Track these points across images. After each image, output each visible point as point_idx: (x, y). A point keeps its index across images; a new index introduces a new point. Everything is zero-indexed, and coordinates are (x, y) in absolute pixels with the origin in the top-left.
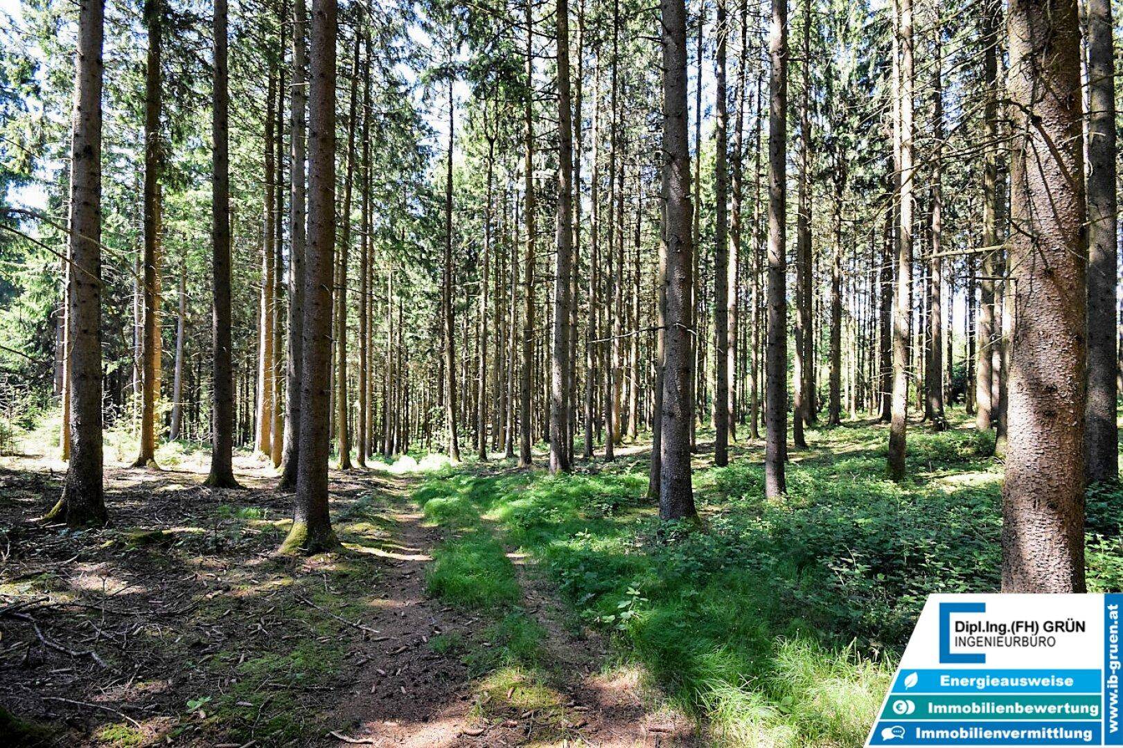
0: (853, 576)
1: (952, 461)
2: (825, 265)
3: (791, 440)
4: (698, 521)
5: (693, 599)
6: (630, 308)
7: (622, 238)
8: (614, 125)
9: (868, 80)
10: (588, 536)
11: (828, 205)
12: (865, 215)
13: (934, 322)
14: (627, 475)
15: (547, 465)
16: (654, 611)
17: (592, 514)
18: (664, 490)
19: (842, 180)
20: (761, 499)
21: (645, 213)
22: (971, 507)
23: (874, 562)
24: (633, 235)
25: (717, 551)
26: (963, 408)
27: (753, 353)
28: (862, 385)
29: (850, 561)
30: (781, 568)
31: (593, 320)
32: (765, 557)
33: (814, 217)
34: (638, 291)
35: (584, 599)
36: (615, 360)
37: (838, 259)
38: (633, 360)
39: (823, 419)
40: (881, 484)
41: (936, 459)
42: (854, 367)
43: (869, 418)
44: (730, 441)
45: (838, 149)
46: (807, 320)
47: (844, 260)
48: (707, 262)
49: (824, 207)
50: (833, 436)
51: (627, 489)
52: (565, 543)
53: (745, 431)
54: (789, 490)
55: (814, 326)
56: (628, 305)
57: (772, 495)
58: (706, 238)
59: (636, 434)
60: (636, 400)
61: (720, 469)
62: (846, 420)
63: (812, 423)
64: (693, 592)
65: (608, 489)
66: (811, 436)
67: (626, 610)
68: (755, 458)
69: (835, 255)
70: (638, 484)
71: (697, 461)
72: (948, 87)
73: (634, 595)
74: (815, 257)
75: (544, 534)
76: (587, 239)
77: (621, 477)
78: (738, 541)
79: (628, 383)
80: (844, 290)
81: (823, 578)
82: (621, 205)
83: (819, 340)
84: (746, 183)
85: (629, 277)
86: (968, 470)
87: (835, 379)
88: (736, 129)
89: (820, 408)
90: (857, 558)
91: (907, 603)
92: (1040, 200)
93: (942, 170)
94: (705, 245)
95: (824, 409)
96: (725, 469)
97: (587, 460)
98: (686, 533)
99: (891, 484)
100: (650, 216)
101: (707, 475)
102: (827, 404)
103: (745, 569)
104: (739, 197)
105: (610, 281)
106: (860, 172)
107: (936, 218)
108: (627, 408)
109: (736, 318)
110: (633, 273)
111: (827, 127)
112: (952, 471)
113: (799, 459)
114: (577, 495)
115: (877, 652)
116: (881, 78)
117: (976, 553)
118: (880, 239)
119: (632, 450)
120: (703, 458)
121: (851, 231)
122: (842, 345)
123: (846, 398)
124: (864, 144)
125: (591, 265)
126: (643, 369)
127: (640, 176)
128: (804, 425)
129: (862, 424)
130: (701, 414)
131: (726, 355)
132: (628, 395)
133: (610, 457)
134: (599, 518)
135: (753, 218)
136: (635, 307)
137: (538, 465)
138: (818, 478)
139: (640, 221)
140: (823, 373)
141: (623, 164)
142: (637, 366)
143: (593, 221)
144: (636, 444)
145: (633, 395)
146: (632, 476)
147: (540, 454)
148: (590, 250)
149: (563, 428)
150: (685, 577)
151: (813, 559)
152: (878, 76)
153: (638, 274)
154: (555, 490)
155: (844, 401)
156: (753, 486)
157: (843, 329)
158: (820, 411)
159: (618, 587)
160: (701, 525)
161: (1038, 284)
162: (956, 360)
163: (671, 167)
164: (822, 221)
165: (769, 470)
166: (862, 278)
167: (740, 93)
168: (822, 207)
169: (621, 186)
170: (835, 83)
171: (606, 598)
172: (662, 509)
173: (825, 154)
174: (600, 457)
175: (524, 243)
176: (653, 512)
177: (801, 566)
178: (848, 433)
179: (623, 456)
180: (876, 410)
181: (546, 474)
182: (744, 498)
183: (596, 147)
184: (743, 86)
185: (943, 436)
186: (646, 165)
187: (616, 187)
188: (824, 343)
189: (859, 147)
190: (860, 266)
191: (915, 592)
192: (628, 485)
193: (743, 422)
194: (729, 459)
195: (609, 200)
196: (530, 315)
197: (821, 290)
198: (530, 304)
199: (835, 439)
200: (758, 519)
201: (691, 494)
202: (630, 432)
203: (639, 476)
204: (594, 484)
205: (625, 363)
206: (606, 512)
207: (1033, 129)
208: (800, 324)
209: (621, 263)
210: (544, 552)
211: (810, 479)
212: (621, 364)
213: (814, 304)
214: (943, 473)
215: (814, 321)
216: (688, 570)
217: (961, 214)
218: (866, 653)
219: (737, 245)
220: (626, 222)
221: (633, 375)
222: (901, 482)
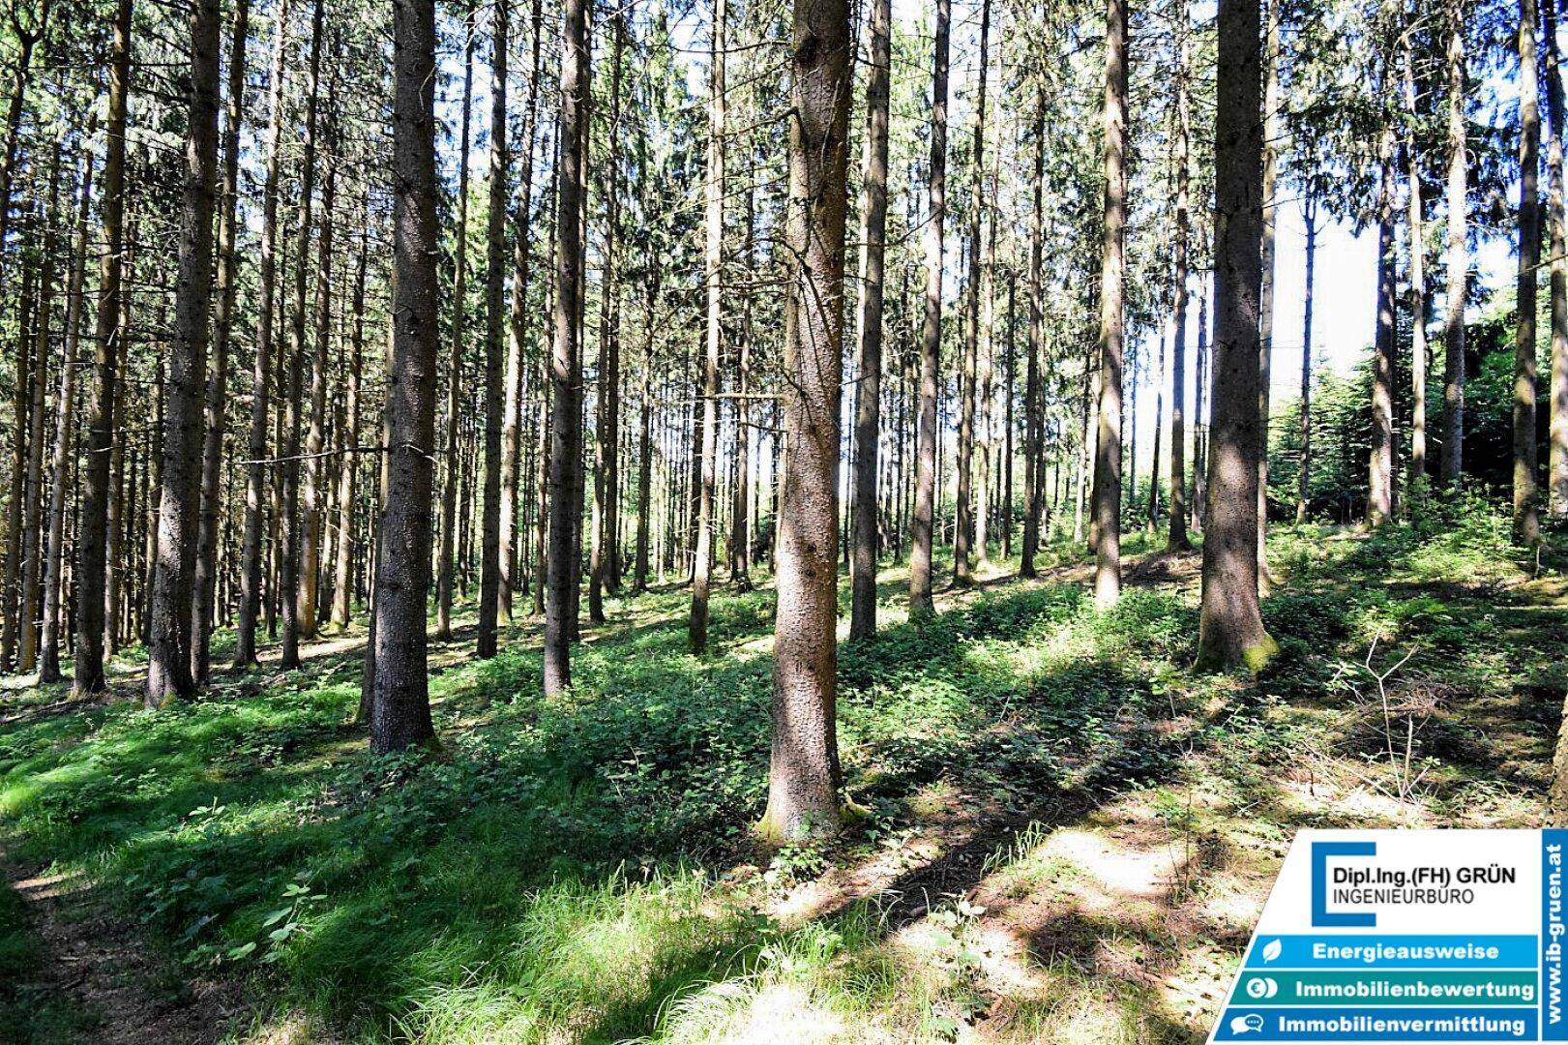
0: (635, 781)
1: (750, 626)
2: (635, 389)
3: (584, 614)
4: (437, 747)
5: (412, 872)
6: (341, 412)
7: (327, 294)
8: (313, 100)
9: (684, 176)
10: (220, 810)
11: (638, 314)
12: (679, 335)
13: (741, 471)
14: (320, 690)
15: (142, 691)
16: (338, 912)
17: (238, 767)
18: (380, 707)
19: (653, 289)
20: (537, 699)
21: (374, 261)
22: (759, 676)
23: (660, 758)
24: (350, 292)
25: (456, 787)
26: (767, 566)
27: (540, 495)
28: (672, 540)
29: (632, 762)
30: (549, 792)
31: (262, 424)
32: (529, 781)
33: (622, 325)
34: (358, 386)
35: (193, 930)
36: (308, 494)
37: (648, 384)
38: (344, 496)
39: (627, 584)
40: (682, 660)
41: (737, 625)
42: (664, 519)
43: (678, 581)
44: (501, 620)
45: (650, 248)
46: (610, 456)
47: (654, 385)
48: (477, 359)
49: (634, 316)
50: (635, 605)
51: (318, 714)
52: (164, 835)
53: (527, 605)
54: (576, 681)
55: (619, 465)
56: (338, 407)
57: (553, 691)
58: (476, 323)
59: (348, 619)
60: (349, 563)
61: (485, 663)
62: (654, 584)
63: (614, 590)
64: (412, 860)
65: (276, 719)
66: (611, 607)
67: (281, 924)
68: (538, 641)
69: (645, 379)
70: (341, 702)
71: (451, 653)
72: (760, 213)
73: (299, 895)
74: (623, 376)
75: (117, 825)
76: (254, 281)
77: (306, 694)
78: (494, 764)
79: (334, 535)
80: (656, 422)
81: (600, 791)
82: (327, 236)
83: (625, 484)
84: (537, 258)
85: (341, 359)
86: (763, 634)
87: (643, 533)
88: (522, 178)
89: (626, 570)
90: (640, 757)
91: (691, 799)
92: (808, 353)
93: (753, 302)
94: (475, 334)
95: (631, 571)
96: (492, 661)
97: (240, 672)
98: (415, 769)
99: (692, 658)
100: (382, 268)
101: (463, 674)
102: (634, 565)
103: (498, 803)
104: (525, 275)
105: (299, 361)
106: (674, 281)
107: (745, 355)
108: (330, 577)
109: (517, 444)
110: (349, 355)
111: (640, 216)
112: (751, 637)
113: (594, 638)
114: (208, 739)
115: (647, 870)
116: (697, 178)
117: (757, 727)
118: (693, 368)
119: (340, 645)
120: (460, 649)
121: (663, 351)
122: (652, 490)
123: (655, 557)
124: (679, 250)
125: (260, 328)
126: (366, 512)
127: (365, 200)
128: (604, 592)
129: (671, 588)
130: (464, 583)
131: (497, 497)
132: (334, 554)
133: (291, 661)
134: (251, 773)
135: (544, 308)
136: (351, 411)
137: (122, 691)
138: (612, 661)
139: (363, 273)
140: (629, 525)
141: (333, 171)
142: (351, 508)
143: (266, 251)
144: (346, 636)
145: (343, 555)
146: (330, 689)
147: (129, 669)
148: (260, 301)
149: (182, 617)
150: (402, 840)
151: (591, 770)
152: (695, 174)
153: (359, 359)
154: (154, 736)
155: (652, 561)
156: (528, 681)
157: (653, 471)
158: (624, 574)
159: (274, 887)
160: (439, 752)
161: (804, 439)
162: (762, 514)
163: (403, 198)
164: (631, 333)
165: (548, 657)
166: (675, 411)
167: (528, 130)
168: (631, 316)
169: (329, 205)
170: (649, 163)
171: (241, 916)
172: (375, 738)
173: (636, 249)
174: (270, 663)
175: (99, 257)
176: (362, 744)
177: (575, 783)
178: (653, 600)
179: (317, 659)
180: (685, 571)
181: (139, 707)
182: (514, 701)
183: (278, 124)
184: (532, 121)
185: (746, 599)
186: (376, 186)
187: (316, 204)
188: (632, 486)
189: (674, 253)
190: (671, 396)
191: (698, 784)
192: (319, 706)
193: (526, 592)
194: (499, 647)
195: (301, 222)
196: (106, 399)
197: (629, 420)
198: (108, 378)
199: (640, 608)
200: (529, 727)
201: (427, 708)
202: (336, 615)
203: (342, 689)
204: (249, 713)
205: (330, 501)
206: (268, 760)
207: (805, 279)
208: (600, 461)
209: (324, 332)
210: (108, 861)
211: (603, 663)
212: (320, 502)
213: (620, 437)
214: (741, 641)
215: (619, 459)
216: (409, 827)
217: (769, 355)
218: (635, 876)
219: (521, 341)
220: (335, 268)
221: (344, 521)
222: (702, 655)
